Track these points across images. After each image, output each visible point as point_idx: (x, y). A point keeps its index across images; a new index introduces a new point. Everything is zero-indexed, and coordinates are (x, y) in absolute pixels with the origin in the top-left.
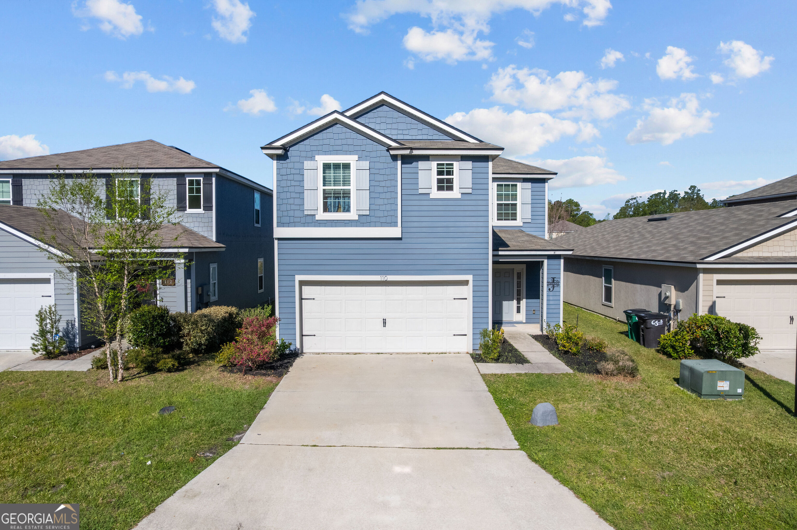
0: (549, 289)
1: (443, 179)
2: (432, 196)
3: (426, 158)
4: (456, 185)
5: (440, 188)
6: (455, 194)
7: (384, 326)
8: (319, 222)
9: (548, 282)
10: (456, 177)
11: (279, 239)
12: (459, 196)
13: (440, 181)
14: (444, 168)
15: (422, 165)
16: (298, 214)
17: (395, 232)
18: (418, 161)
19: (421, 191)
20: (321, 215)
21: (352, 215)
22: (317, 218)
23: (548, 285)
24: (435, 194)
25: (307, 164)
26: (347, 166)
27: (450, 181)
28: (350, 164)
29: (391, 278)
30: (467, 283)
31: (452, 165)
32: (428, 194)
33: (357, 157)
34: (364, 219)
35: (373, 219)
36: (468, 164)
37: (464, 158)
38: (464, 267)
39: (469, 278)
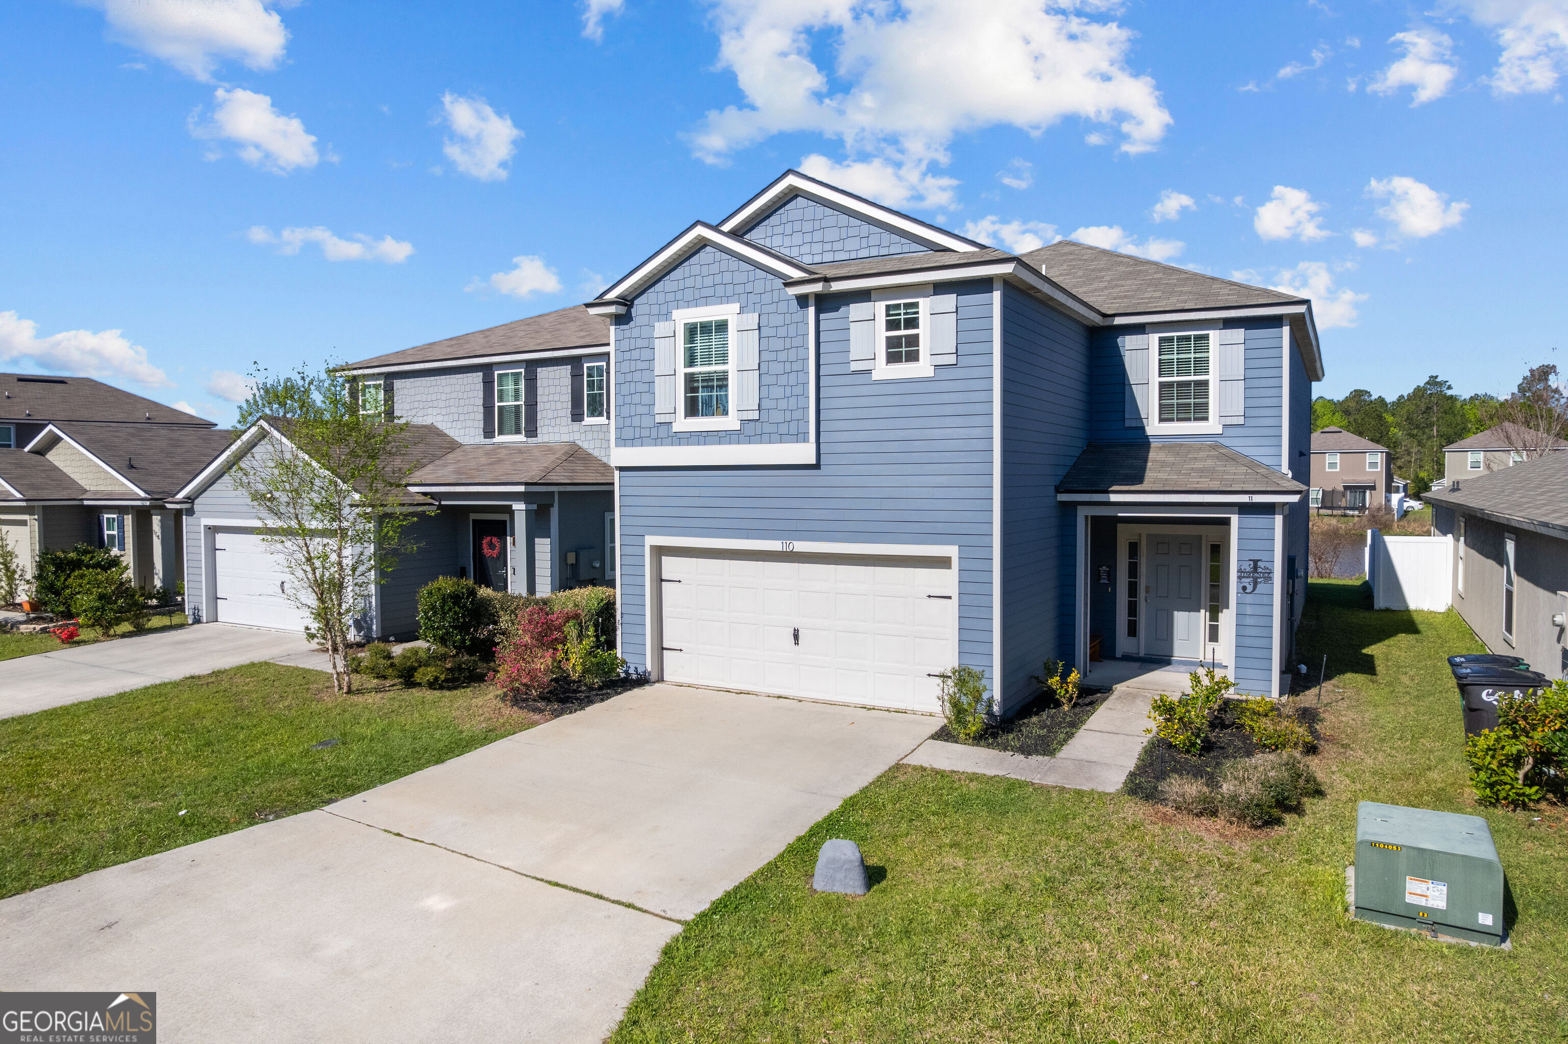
0: (1244, 588)
1: (900, 337)
2: (875, 376)
3: (864, 295)
4: (924, 348)
5: (893, 358)
6: (923, 368)
7: (797, 643)
8: (679, 435)
9: (1240, 571)
10: (923, 331)
11: (621, 469)
12: (930, 372)
13: (892, 343)
14: (899, 314)
15: (856, 310)
16: (646, 421)
17: (805, 453)
18: (848, 305)
19: (854, 366)
20: (683, 424)
21: (730, 422)
22: (676, 428)
23: (1240, 578)
24: (883, 371)
25: (661, 328)
26: (722, 326)
27: (913, 341)
28: (726, 321)
29: (800, 546)
30: (943, 563)
31: (915, 305)
32: (869, 372)
33: (736, 307)
34: (750, 427)
35: (767, 428)
36: (949, 301)
37: (940, 288)
38: (940, 528)
39: (951, 551)
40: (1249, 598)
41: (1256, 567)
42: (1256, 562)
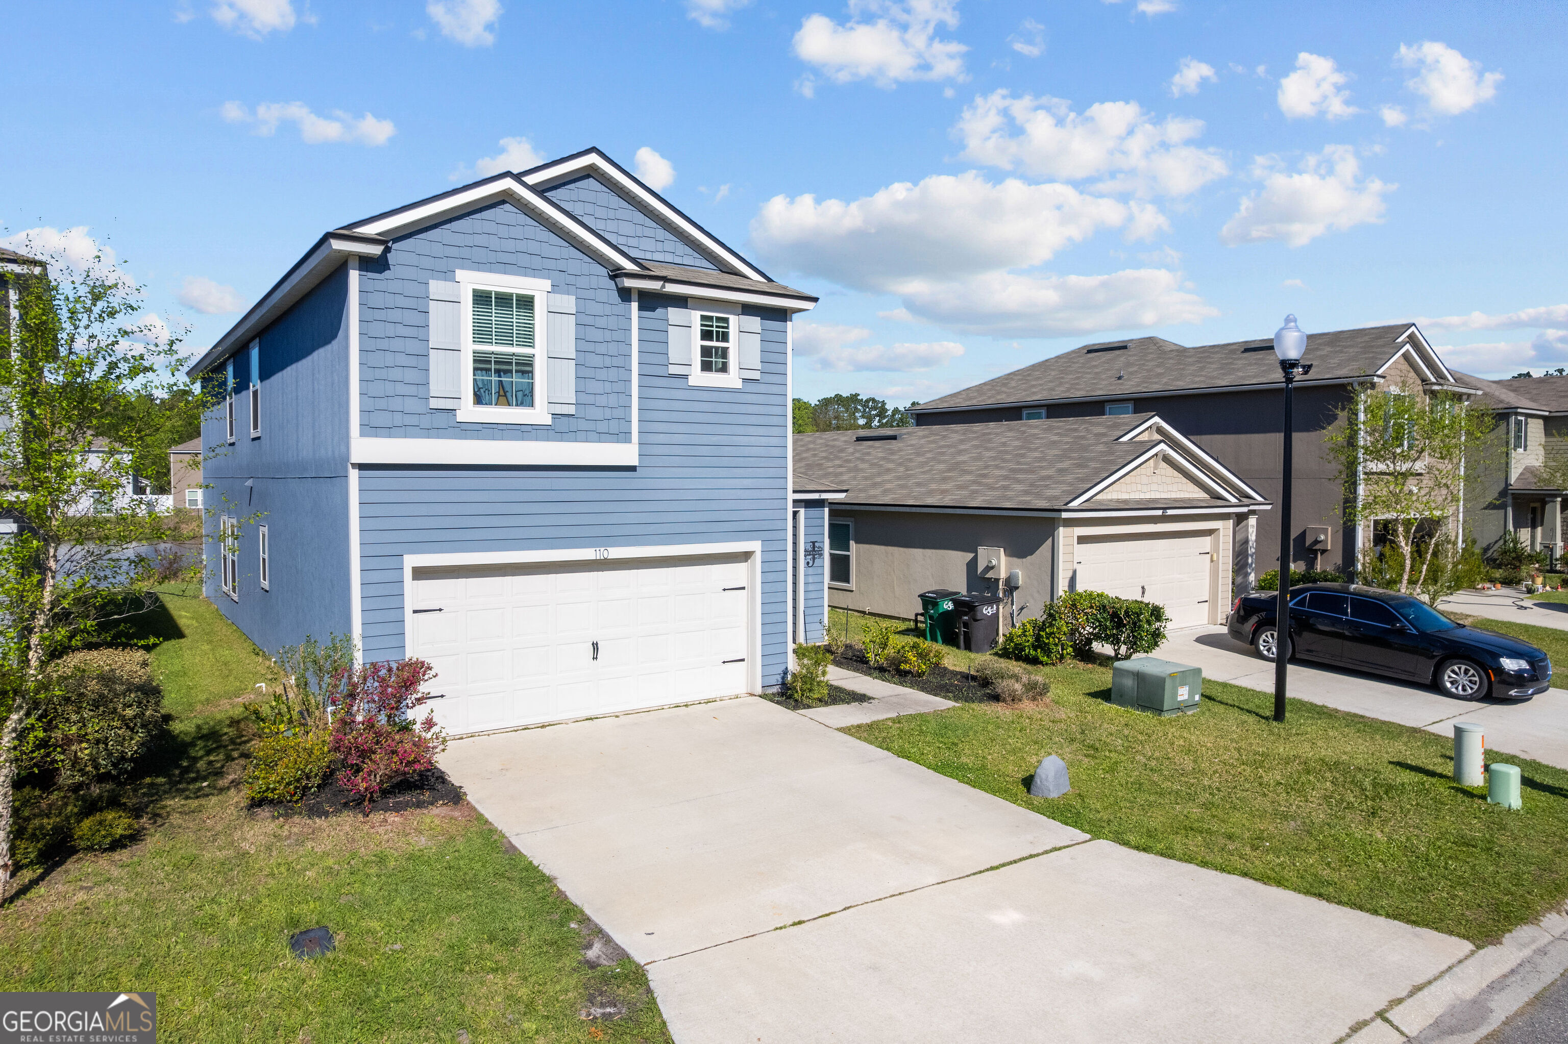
0: (808, 563)
1: (712, 347)
2: (692, 382)
3: (682, 301)
4: (733, 361)
5: (706, 367)
6: (731, 379)
8: (464, 426)
9: (806, 551)
10: (732, 345)
11: (362, 467)
12: (739, 384)
13: (706, 351)
14: (712, 326)
15: (674, 314)
16: (411, 405)
17: (628, 454)
18: (666, 307)
19: (673, 370)
20: (469, 412)
21: (539, 414)
22: (461, 417)
24: (698, 377)
25: (439, 289)
26: (526, 303)
27: (724, 353)
28: (532, 297)
29: (616, 553)
30: (746, 556)
31: (726, 320)
32: (685, 377)
33: (546, 284)
34: (563, 424)
35: (583, 425)
36: (754, 323)
37: (748, 309)
38: (746, 526)
39: (755, 546)
40: (811, 570)
41: (814, 547)
42: (814, 543)
